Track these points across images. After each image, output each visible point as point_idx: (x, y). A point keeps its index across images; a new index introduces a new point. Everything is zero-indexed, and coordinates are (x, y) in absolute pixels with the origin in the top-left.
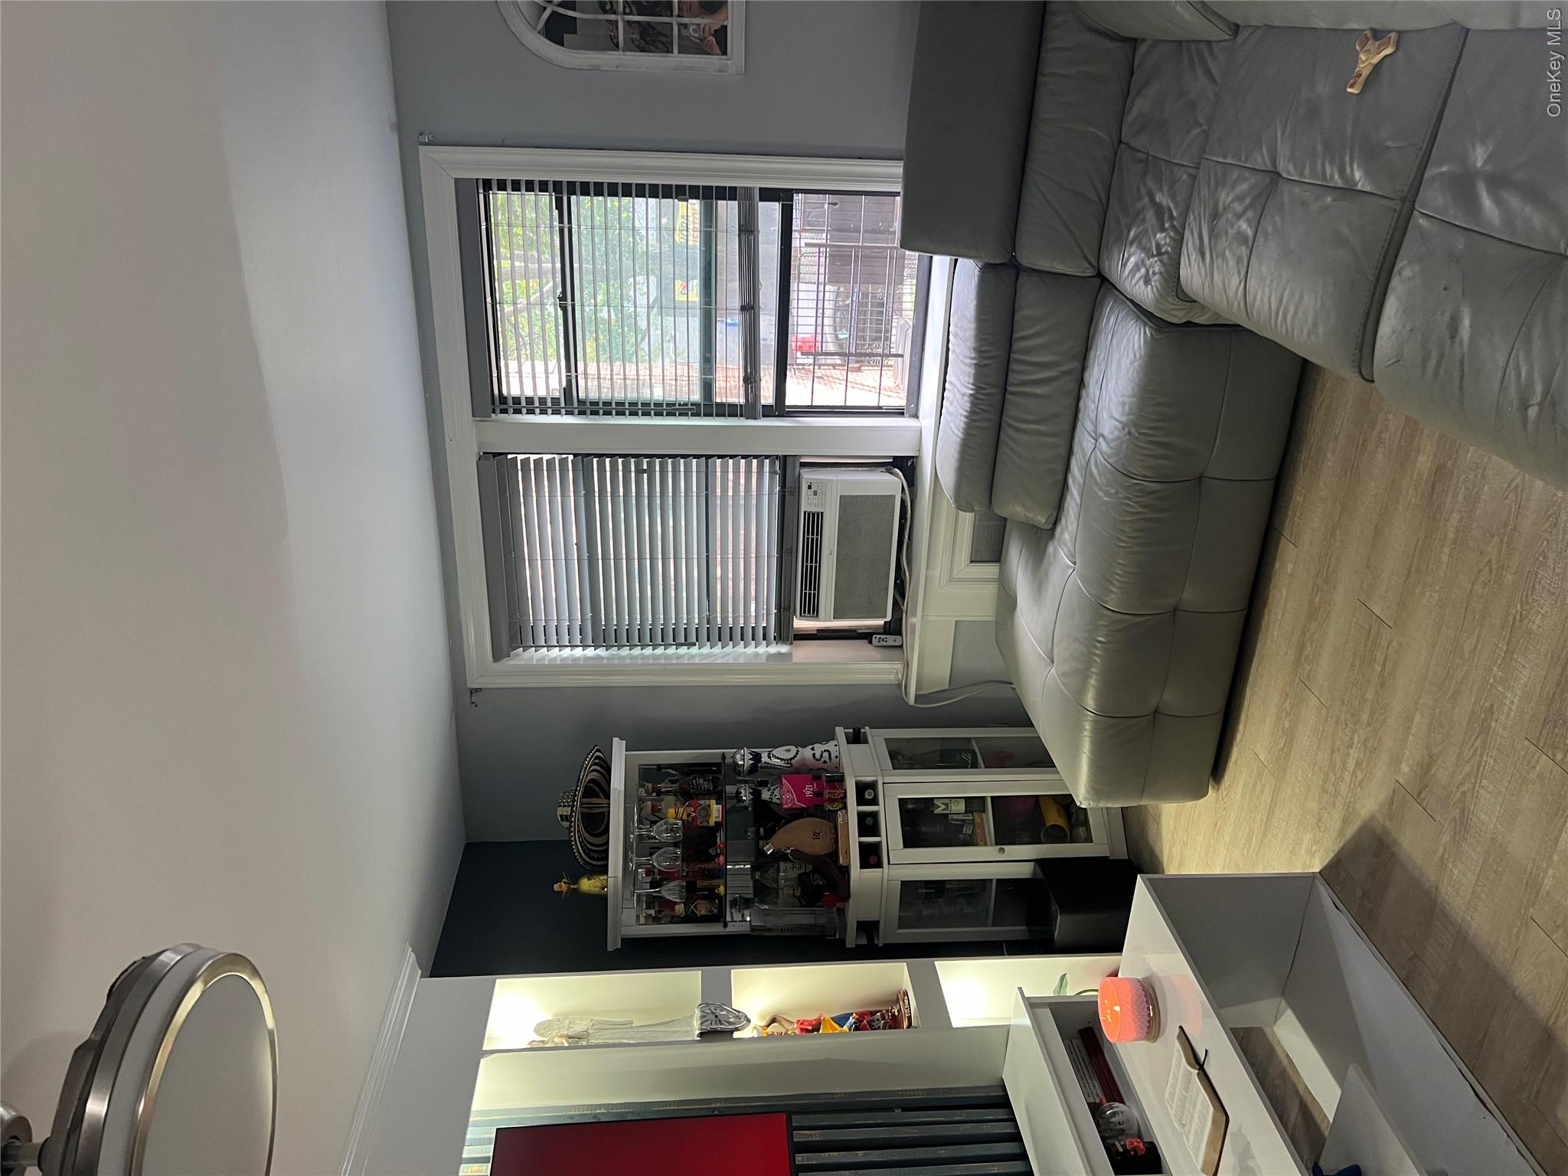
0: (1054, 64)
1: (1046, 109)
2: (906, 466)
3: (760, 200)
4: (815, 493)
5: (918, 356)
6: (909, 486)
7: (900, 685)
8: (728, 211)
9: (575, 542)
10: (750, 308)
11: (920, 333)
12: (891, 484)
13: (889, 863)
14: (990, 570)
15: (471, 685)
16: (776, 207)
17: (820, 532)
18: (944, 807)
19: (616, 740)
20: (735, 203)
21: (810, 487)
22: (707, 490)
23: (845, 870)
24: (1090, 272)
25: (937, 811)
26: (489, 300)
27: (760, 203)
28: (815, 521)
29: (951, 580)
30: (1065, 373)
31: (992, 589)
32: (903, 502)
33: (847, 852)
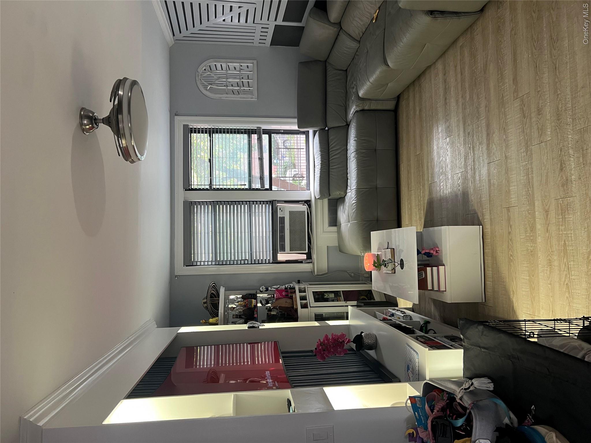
0: (329, 79)
1: (329, 89)
2: (308, 202)
3: (263, 134)
4: (282, 211)
5: (308, 174)
6: (309, 208)
7: (312, 272)
8: (255, 137)
9: (211, 231)
10: (261, 159)
11: (308, 167)
12: (303, 208)
13: (310, 307)
14: (334, 229)
15: (176, 274)
16: (267, 136)
17: (284, 223)
18: (327, 295)
19: (222, 287)
20: (256, 135)
21: (280, 209)
22: (250, 212)
23: (296, 310)
24: (345, 124)
25: (325, 297)
26: (190, 158)
27: (263, 135)
28: (282, 219)
29: (324, 232)
30: (343, 150)
31: (335, 235)
32: (308, 213)
33: (297, 305)
